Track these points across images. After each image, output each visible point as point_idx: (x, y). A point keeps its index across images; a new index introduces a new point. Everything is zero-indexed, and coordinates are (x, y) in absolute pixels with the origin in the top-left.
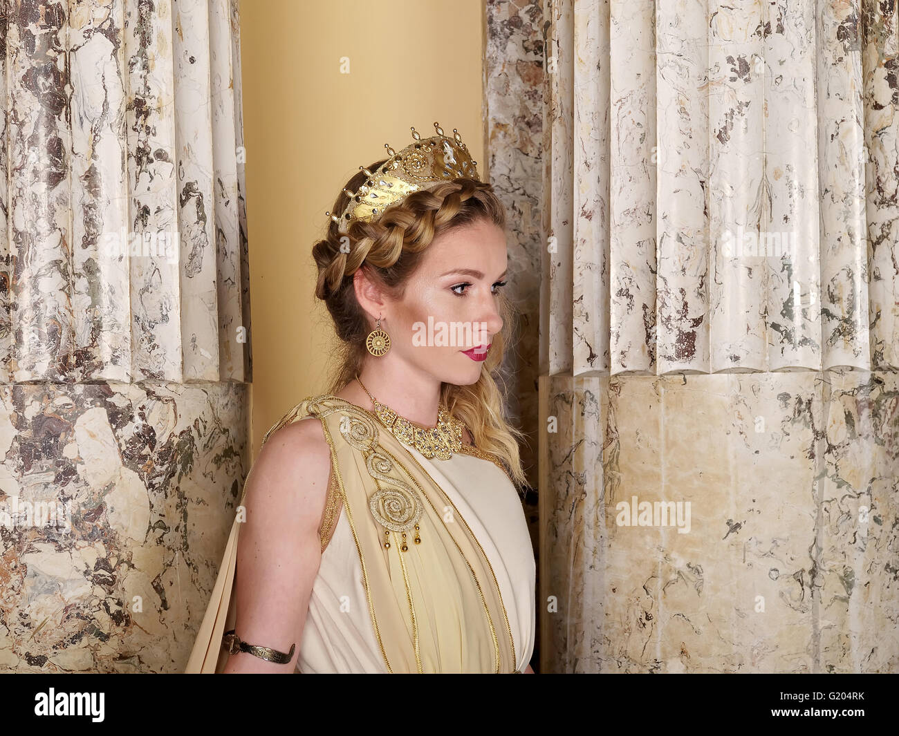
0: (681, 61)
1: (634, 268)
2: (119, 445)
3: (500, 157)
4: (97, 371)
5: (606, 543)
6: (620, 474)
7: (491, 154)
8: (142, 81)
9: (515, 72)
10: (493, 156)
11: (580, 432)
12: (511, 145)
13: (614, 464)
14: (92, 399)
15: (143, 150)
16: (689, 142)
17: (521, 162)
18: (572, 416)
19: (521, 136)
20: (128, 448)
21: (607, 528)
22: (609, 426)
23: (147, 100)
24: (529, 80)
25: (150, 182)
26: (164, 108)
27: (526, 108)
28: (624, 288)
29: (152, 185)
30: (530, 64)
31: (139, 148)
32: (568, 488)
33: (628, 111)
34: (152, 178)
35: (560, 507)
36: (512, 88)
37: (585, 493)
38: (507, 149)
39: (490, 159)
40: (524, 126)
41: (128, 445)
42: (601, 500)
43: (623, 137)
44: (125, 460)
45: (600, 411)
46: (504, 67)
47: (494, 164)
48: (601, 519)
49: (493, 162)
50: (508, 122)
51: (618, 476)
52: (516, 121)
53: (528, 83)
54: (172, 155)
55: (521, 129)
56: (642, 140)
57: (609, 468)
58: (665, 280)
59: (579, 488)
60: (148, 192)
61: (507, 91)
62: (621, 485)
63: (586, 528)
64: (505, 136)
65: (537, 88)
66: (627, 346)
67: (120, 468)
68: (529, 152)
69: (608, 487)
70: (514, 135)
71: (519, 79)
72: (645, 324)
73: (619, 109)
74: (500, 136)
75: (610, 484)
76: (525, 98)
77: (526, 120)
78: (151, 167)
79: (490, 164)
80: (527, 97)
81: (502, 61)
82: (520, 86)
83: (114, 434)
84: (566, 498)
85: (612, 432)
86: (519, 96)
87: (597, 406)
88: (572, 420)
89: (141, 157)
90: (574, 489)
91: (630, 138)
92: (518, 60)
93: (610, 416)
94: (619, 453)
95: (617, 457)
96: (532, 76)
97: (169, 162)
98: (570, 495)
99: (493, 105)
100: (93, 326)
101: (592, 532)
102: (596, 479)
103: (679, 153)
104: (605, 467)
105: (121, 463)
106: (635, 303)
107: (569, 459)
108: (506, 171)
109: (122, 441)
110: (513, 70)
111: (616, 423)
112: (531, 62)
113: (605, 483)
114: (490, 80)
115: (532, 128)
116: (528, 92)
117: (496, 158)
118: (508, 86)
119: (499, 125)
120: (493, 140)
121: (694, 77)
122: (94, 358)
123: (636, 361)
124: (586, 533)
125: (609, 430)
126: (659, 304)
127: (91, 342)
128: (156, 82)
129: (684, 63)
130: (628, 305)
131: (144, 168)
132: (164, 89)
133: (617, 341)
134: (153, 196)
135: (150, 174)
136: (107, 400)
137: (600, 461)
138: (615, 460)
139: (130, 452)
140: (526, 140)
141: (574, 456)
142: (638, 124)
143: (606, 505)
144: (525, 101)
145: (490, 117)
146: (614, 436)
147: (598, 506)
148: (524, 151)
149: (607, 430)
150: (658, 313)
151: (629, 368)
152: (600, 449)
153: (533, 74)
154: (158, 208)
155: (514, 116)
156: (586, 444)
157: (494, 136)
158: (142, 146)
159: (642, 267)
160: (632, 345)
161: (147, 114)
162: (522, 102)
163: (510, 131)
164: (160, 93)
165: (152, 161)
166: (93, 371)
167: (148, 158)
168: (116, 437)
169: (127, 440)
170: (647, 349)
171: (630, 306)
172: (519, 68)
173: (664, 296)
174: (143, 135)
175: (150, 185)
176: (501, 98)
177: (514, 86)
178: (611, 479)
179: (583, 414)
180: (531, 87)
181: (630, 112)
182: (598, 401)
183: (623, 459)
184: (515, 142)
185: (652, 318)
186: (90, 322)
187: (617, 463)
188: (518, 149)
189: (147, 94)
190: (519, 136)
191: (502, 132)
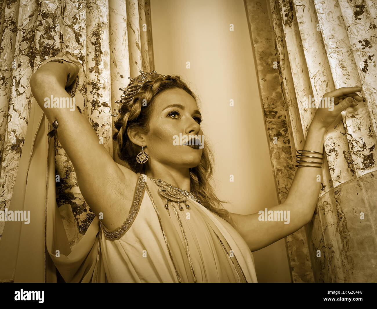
0: (337, 50)
1: (335, 138)
2: (77, 223)
3: (281, 181)
4: (68, 189)
5: (350, 272)
6: (350, 233)
7: (277, 181)
8: (96, 77)
9: (282, 151)
10: (278, 181)
11: (325, 223)
12: (285, 176)
13: (345, 229)
14: (64, 200)
15: (96, 102)
16: (349, 77)
17: (290, 182)
18: (320, 219)
19: (288, 173)
20: (82, 224)
21: (349, 264)
22: (338, 212)
23: (98, 84)
24: (288, 153)
25: (99, 114)
26: (106, 88)
27: (288, 163)
28: (332, 148)
29: (100, 116)
30: (287, 148)
31: (93, 100)
32: (325, 255)
33: (318, 78)
34: (100, 113)
35: (323, 267)
36: (281, 156)
37: (333, 252)
38: (283, 178)
39: (277, 183)
40: (288, 169)
41: (83, 223)
42: (342, 251)
43: (318, 89)
44: (81, 230)
45: (332, 208)
46: (277, 150)
47: (279, 184)
48: (344, 261)
49: (278, 183)
50: (282, 168)
51: (348, 234)
52: (285, 168)
53: (287, 154)
54: (110, 104)
55: (288, 170)
56: (327, 87)
57: (343, 233)
58: (351, 135)
59: (330, 251)
60: (98, 118)
61: (280, 158)
62: (351, 239)
63: (338, 269)
64: (282, 173)
65: (291, 155)
66: (339, 173)
67: (78, 234)
68: (292, 178)
69: (345, 242)
70: (285, 173)
71: (284, 153)
72: (346, 159)
73: (314, 79)
74: (280, 173)
75: (345, 240)
76: (287, 159)
77: (289, 167)
78: (100, 109)
79: (278, 184)
80: (288, 159)
81: (276, 148)
82: (285, 156)
83: (75, 218)
84: (325, 261)
85: (341, 214)
86: (285, 159)
87: (330, 206)
88: (320, 221)
89: (94, 104)
90: (327, 253)
91: (321, 88)
92: (282, 147)
93: (338, 207)
94: (346, 223)
95: (346, 225)
96: (289, 152)
97: (109, 107)
98: (326, 257)
99: (275, 163)
100: (67, 169)
101: (341, 270)
102: (338, 241)
103: (345, 83)
104: (340, 233)
105: (78, 232)
106: (339, 153)
107: (322, 240)
108: (284, 186)
109: (79, 221)
110: (281, 151)
111: (341, 209)
112: (288, 147)
113: (342, 241)
114: (273, 155)
115: (292, 169)
116: (288, 157)
117: (279, 182)
118: (280, 156)
119: (278, 170)
120: (277, 176)
121: (345, 53)
122: (67, 183)
123: (345, 177)
124: (338, 273)
125: (339, 214)
126: (350, 146)
127: (66, 176)
128: (103, 78)
129: (339, 50)
130: (336, 155)
131: (96, 108)
132: (106, 80)
133: (334, 172)
134: (100, 120)
135: (99, 111)
136: (72, 201)
137: (338, 231)
138: (345, 227)
139: (84, 226)
140: (290, 174)
141: (324, 237)
142: (324, 81)
143: (346, 252)
144: (287, 160)
145: (275, 168)
146: (342, 215)
147: (342, 254)
148: (290, 178)
149: (338, 215)
150: (351, 150)
151: (343, 182)
152: (336, 225)
153: (289, 151)
154: (103, 125)
155: (284, 166)
156: (329, 227)
157: (277, 174)
158: (95, 100)
159: (339, 136)
160: (342, 171)
161: (98, 89)
162: (287, 161)
163: (284, 172)
164: (105, 82)
165: (100, 106)
166: (66, 189)
167: (98, 105)
168: (76, 219)
169: (82, 220)
170: (349, 169)
171: (337, 155)
172: (283, 149)
173: (352, 142)
174: (96, 96)
175: (99, 115)
176: (278, 160)
177: (282, 156)
178: (345, 238)
179: (324, 214)
180: (289, 155)
181: (319, 79)
182: (330, 204)
183: (349, 224)
184: (286, 175)
185: (348, 154)
186: (66, 168)
187: (346, 228)
188: (288, 177)
189: (98, 82)
190: (287, 173)
191: (280, 172)
